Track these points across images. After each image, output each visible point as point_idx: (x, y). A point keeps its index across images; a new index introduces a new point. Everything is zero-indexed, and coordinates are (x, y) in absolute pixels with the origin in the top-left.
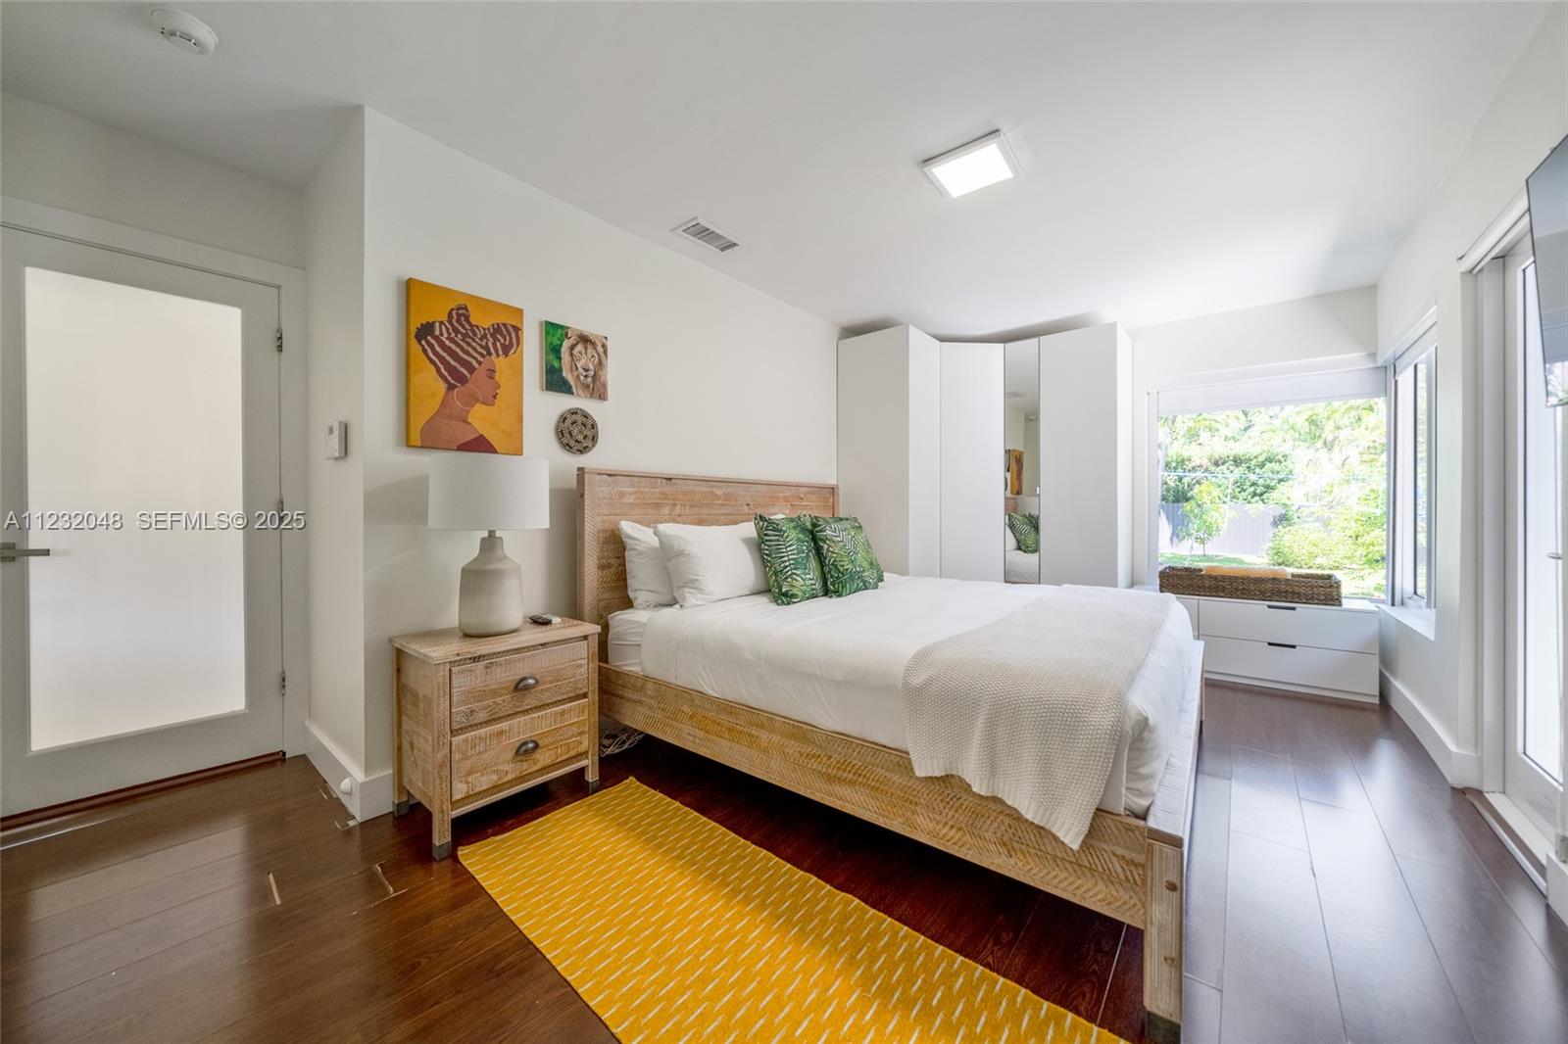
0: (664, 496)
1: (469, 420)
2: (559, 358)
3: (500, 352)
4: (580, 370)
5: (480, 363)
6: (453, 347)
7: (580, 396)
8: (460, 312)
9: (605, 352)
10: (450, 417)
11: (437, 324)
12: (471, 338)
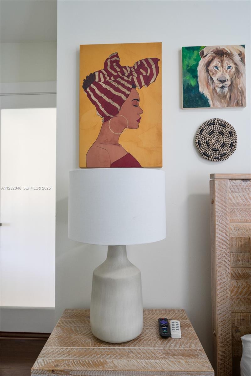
1: (120, 143)
2: (196, 77)
3: (143, 83)
4: (217, 83)
5: (127, 96)
6: (108, 87)
7: (217, 107)
8: (113, 59)
9: (243, 60)
10: (105, 143)
11: (97, 74)
12: (121, 78)
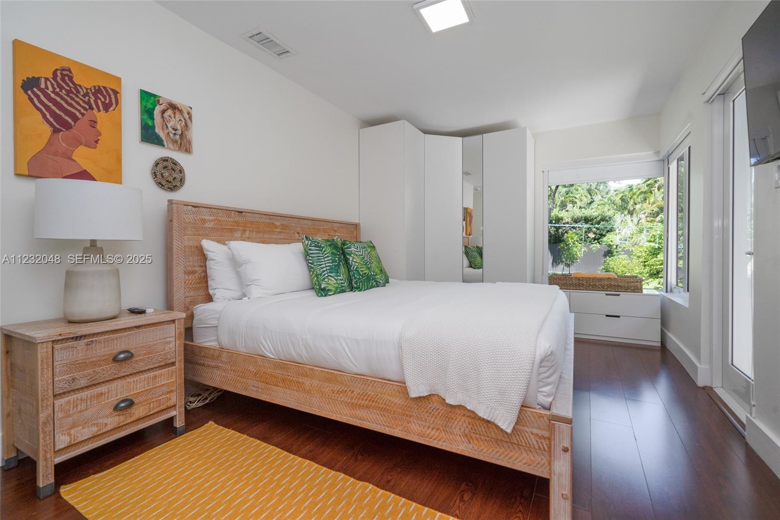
0: (237, 223)
1: (74, 158)
2: (152, 118)
3: (101, 108)
4: (170, 129)
5: (83, 115)
6: (58, 99)
7: (170, 149)
8: (65, 72)
9: (190, 118)
10: (56, 154)
11: (43, 80)
12: (74, 94)
